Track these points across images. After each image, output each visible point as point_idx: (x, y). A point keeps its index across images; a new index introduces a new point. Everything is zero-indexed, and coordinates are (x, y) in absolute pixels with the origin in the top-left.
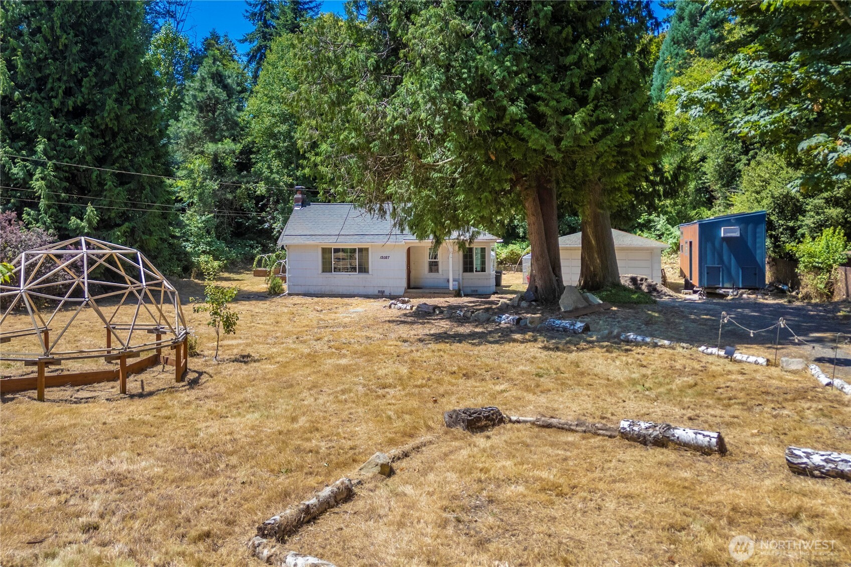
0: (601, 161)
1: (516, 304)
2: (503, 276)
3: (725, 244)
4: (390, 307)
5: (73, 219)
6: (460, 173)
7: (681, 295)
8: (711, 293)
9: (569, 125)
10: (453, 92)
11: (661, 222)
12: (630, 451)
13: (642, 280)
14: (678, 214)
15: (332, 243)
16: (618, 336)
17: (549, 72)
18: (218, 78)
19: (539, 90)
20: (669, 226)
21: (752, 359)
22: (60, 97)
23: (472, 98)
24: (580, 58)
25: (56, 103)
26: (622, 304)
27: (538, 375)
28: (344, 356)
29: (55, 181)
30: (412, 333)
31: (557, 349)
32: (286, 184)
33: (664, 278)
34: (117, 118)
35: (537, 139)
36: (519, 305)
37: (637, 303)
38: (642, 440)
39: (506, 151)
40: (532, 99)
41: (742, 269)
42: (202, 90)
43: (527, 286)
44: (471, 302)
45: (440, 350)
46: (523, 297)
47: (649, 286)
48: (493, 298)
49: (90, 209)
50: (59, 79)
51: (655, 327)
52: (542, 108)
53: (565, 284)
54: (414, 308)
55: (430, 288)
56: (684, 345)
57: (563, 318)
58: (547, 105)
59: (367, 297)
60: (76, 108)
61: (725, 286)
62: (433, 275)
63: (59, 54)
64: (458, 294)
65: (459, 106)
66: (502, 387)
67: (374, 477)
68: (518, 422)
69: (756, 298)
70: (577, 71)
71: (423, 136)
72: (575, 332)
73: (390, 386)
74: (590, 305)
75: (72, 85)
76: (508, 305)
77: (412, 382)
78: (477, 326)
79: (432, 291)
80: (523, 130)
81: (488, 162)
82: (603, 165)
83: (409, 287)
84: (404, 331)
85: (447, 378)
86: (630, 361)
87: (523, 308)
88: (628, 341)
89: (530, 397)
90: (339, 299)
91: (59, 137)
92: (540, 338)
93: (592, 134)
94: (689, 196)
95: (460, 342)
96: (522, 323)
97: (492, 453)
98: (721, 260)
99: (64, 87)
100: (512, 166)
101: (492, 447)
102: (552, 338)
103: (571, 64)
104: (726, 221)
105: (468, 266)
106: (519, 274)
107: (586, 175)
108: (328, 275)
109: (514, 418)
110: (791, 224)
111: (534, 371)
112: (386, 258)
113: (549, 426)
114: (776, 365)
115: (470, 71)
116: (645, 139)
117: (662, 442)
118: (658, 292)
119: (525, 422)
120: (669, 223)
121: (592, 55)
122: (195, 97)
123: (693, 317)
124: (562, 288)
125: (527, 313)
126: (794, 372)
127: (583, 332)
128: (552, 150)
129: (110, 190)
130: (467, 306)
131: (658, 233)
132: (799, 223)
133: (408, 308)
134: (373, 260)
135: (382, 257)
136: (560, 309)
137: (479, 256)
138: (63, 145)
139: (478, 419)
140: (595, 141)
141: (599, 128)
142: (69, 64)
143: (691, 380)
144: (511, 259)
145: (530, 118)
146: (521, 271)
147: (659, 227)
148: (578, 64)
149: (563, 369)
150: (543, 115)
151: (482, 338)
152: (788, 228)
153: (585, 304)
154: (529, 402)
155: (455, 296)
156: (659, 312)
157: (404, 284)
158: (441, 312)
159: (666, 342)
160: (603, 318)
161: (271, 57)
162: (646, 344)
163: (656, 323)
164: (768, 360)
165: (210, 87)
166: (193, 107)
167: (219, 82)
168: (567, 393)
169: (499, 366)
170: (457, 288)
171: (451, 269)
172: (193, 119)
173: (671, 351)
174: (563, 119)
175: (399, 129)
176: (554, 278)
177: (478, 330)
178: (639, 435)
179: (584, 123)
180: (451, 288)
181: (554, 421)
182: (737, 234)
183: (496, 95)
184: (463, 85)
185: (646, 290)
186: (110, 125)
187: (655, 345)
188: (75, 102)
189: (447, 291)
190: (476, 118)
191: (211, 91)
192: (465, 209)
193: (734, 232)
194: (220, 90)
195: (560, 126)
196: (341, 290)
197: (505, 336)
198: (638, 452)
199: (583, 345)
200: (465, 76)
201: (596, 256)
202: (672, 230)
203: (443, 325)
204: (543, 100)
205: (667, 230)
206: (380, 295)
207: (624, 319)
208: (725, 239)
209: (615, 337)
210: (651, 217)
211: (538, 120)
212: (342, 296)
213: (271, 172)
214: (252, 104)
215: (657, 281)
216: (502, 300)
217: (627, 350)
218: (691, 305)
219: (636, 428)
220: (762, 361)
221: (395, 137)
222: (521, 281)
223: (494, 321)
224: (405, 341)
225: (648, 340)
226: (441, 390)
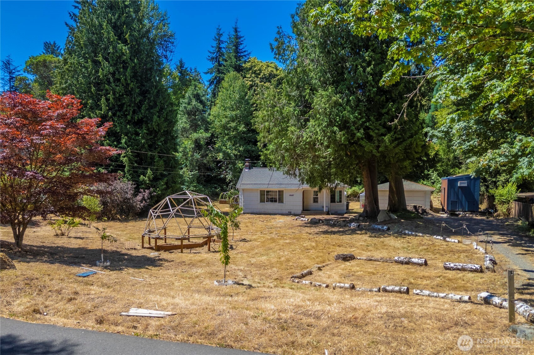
0: (397, 156)
1: (357, 219)
2: (350, 204)
3: (460, 190)
4: (297, 220)
5: (142, 176)
6: (333, 158)
7: (438, 215)
8: (453, 213)
9: (383, 141)
10: (333, 127)
11: (434, 175)
12: (397, 266)
13: (419, 207)
14: (443, 171)
15: (265, 188)
16: (401, 232)
17: (375, 116)
18: (197, 97)
19: (371, 125)
20: (439, 178)
21: (453, 240)
22: (131, 114)
23: (341, 130)
24: (389, 111)
25: (129, 117)
26: (406, 219)
27: (367, 246)
28: (286, 239)
29: (131, 157)
30: (312, 231)
31: (375, 237)
32: (234, 155)
33: (431, 206)
34: (158, 125)
35: (368, 147)
36: (359, 219)
37: (414, 218)
38: (402, 263)
39: (355, 151)
40: (367, 129)
41: (468, 202)
42: (189, 104)
43: (363, 209)
44: (335, 218)
45: (326, 237)
46: (361, 215)
47: (423, 210)
48: (346, 215)
49: (149, 171)
50: (130, 106)
51: (419, 229)
52: (371, 133)
53: (380, 208)
54: (309, 220)
55: (315, 210)
56: (428, 235)
57: (379, 225)
58: (373, 131)
59: (282, 214)
60: (138, 120)
61: (460, 210)
62: (315, 204)
63: (129, 93)
64: (328, 213)
65: (335, 133)
66: (354, 250)
67: (316, 270)
68: (360, 259)
69: (472, 216)
70: (387, 116)
71: (319, 145)
72: (383, 231)
73: (310, 249)
74: (391, 219)
75: (136, 108)
76: (354, 219)
77: (318, 248)
78: (340, 228)
79: (315, 212)
80: (363, 143)
81: (347, 155)
82: (398, 157)
83: (303, 210)
84: (307, 230)
85: (332, 247)
86: (404, 241)
87: (361, 220)
88: (405, 234)
89: (364, 252)
90: (269, 216)
91: (132, 135)
92: (368, 233)
93: (393, 145)
94: (449, 161)
95: (334, 234)
96: (360, 227)
97: (352, 266)
98: (458, 198)
99: (132, 110)
100: (357, 157)
101: (352, 265)
102: (373, 233)
103: (385, 113)
104: (461, 178)
105: (333, 200)
106: (358, 203)
107: (390, 161)
108: (263, 203)
109: (359, 258)
110: (494, 180)
111: (366, 244)
112: (292, 195)
113: (371, 260)
114: (461, 243)
115: (340, 117)
116: (416, 146)
117: (408, 263)
118: (426, 213)
119: (363, 259)
120: (439, 176)
121: (394, 110)
122: (185, 107)
123: (438, 224)
124: (378, 211)
125: (363, 222)
126: (467, 245)
127: (387, 230)
128: (375, 152)
129: (157, 162)
130: (333, 219)
131: (432, 181)
132: (498, 179)
133: (306, 220)
134: (286, 197)
135: (290, 195)
136: (377, 221)
137: (338, 195)
138: (134, 139)
139: (347, 257)
140: (394, 147)
141: (396, 142)
142: (135, 98)
143: (426, 247)
144: (353, 195)
145: (365, 138)
146: (359, 201)
147: (433, 178)
148: (387, 113)
149: (377, 244)
150: (372, 136)
151: (344, 233)
152: (493, 182)
153: (389, 218)
154: (364, 254)
155: (327, 215)
156: (423, 222)
157: (302, 209)
158: (323, 222)
159: (421, 234)
160: (397, 225)
161: (225, 84)
162: (413, 235)
163: (420, 227)
164: (459, 241)
165: (194, 102)
166: (184, 113)
167: (198, 99)
168: (378, 251)
169: (352, 243)
170: (327, 210)
171: (325, 201)
172: (184, 120)
173: (422, 238)
174: (380, 138)
175: (309, 143)
176: (375, 207)
177: (341, 230)
178: (401, 261)
179: (389, 141)
180: (325, 211)
181: (373, 258)
182: (466, 185)
183: (351, 129)
184: (337, 124)
185: (421, 212)
186: (155, 129)
187: (416, 236)
188: (138, 117)
189: (323, 212)
190: (343, 139)
191: (195, 105)
192: (335, 175)
193: (464, 184)
194: (199, 104)
195: (379, 141)
196: (269, 211)
197: (353, 232)
198: (400, 266)
199: (386, 235)
200: (338, 120)
201: (395, 196)
202: (440, 179)
203: (325, 228)
204: (372, 130)
205: (437, 179)
206: (289, 214)
207: (406, 225)
208: (460, 187)
209: (400, 232)
210: (429, 173)
211: (369, 138)
212: (270, 214)
213: (227, 148)
214: (215, 110)
215: (428, 208)
216: (351, 217)
217: (404, 237)
218: (441, 220)
219: (400, 259)
220: (456, 241)
221: (307, 146)
222: (359, 207)
223: (348, 226)
224: (310, 234)
225: (413, 233)
226: (330, 250)
